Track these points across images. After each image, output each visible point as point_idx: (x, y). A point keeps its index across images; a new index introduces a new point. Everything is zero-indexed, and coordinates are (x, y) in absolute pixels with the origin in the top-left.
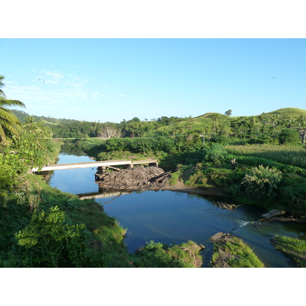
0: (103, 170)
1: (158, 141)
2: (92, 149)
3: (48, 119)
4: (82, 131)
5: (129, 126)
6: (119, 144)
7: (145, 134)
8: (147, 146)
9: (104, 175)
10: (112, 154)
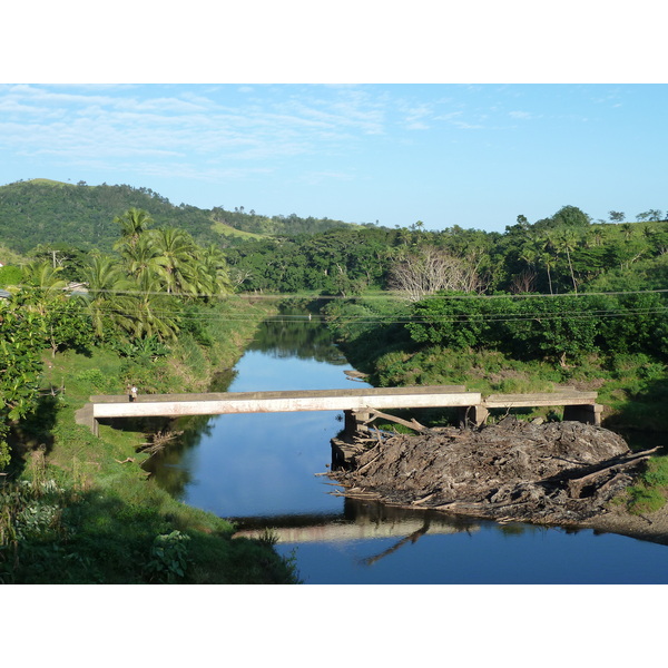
0: (359, 427)
1: (624, 311)
2: (365, 337)
3: (236, 219)
4: (351, 263)
5: (537, 246)
6: (461, 321)
7: (603, 281)
8: (575, 329)
9: (360, 447)
10: (430, 360)
